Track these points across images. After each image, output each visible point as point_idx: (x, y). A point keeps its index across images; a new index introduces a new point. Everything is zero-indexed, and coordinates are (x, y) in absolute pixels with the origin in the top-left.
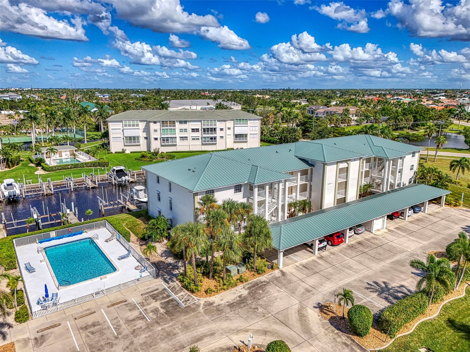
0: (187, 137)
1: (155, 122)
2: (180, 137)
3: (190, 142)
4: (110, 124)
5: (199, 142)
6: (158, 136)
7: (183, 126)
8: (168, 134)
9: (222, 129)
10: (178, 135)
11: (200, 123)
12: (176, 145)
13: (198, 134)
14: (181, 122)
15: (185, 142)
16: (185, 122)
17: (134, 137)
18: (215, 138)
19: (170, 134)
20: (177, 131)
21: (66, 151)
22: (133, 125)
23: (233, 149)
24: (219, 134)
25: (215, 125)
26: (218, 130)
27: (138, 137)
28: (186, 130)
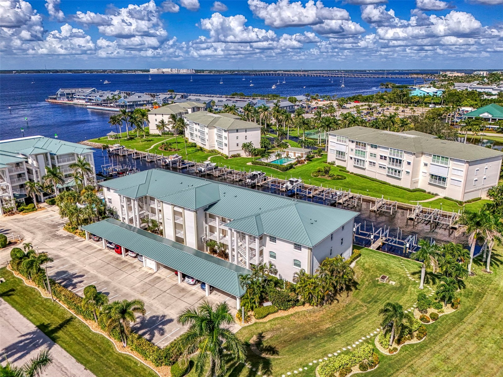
0: (375, 163)
1: (353, 142)
2: (370, 162)
3: (376, 169)
4: (330, 137)
5: (385, 172)
6: (353, 156)
7: (374, 151)
8: (359, 156)
9: (409, 163)
10: (368, 159)
11: (387, 151)
12: (364, 169)
13: (385, 163)
14: (372, 146)
15: (372, 168)
16: (376, 147)
17: (342, 152)
18: (399, 172)
19: (361, 156)
20: (368, 154)
21: (298, 153)
22: (343, 141)
23: (425, 191)
24: (404, 167)
25: (401, 157)
26: (404, 164)
27: (344, 153)
28: (375, 156)
